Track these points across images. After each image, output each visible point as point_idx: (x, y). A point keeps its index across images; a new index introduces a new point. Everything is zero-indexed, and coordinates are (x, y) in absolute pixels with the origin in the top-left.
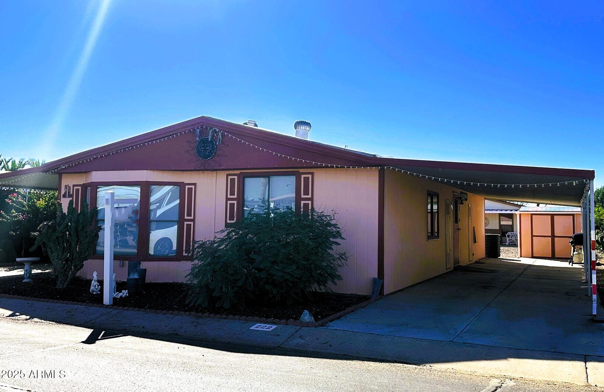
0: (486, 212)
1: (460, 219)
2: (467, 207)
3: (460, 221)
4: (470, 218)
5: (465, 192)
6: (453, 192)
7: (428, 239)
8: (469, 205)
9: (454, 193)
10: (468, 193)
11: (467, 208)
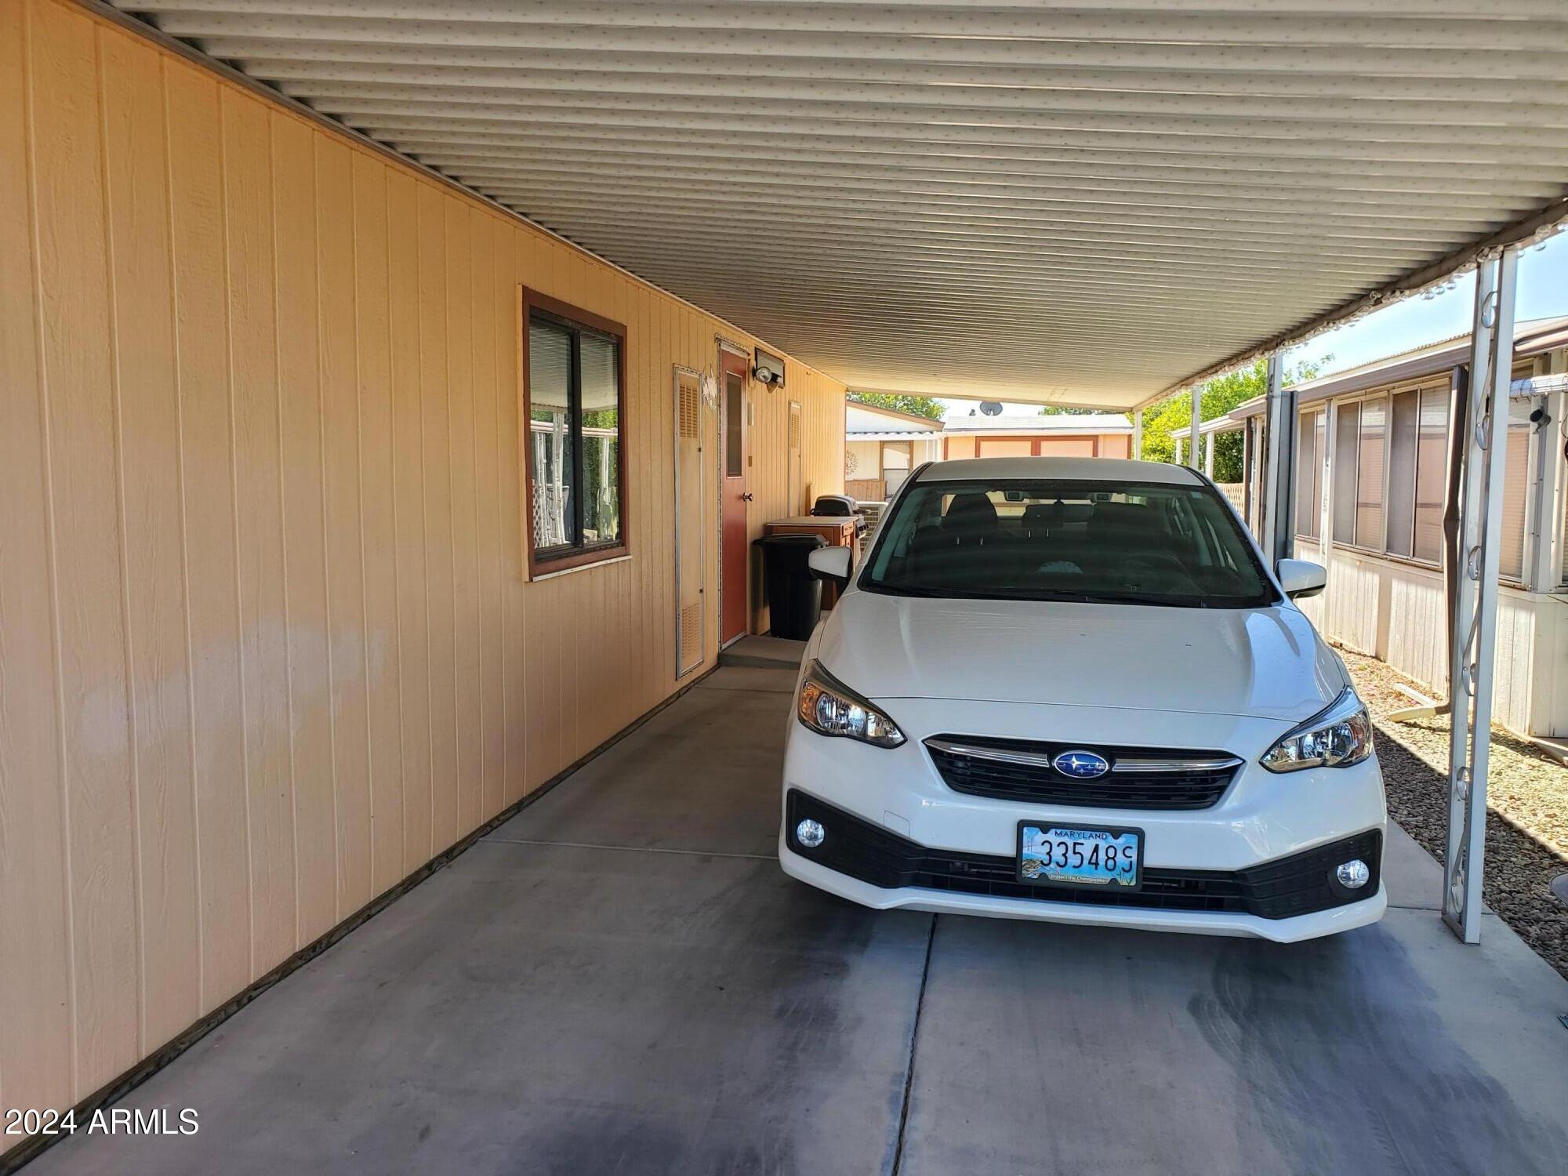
0: (850, 438)
1: (750, 458)
2: (784, 410)
3: (750, 465)
4: (795, 452)
5: (779, 353)
6: (718, 340)
7: (532, 576)
8: (789, 403)
9: (724, 347)
10: (789, 360)
11: (785, 419)
